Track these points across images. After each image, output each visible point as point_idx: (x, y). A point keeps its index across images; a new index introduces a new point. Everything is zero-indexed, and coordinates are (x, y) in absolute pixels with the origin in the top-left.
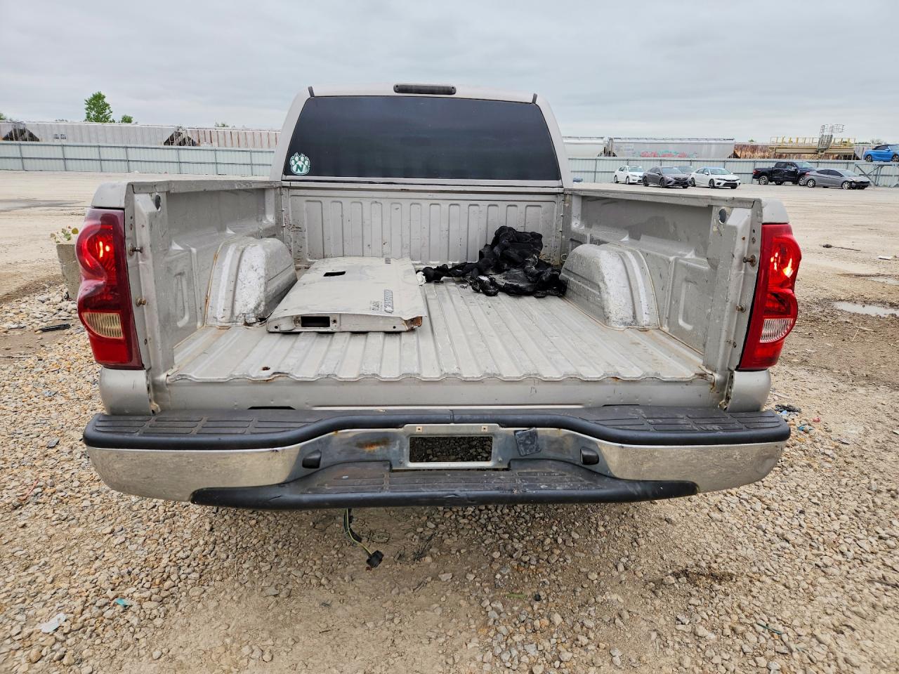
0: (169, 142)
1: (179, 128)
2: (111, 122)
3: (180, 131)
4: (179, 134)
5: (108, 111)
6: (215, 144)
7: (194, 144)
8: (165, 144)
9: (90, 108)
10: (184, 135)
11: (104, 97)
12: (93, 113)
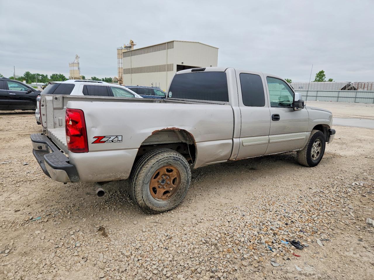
0: (344, 88)
1: (350, 83)
2: (324, 81)
3: (350, 84)
4: (350, 85)
5: (324, 77)
6: (366, 89)
7: (355, 89)
8: (341, 89)
9: (317, 77)
10: (352, 86)
11: (324, 72)
12: (318, 78)
